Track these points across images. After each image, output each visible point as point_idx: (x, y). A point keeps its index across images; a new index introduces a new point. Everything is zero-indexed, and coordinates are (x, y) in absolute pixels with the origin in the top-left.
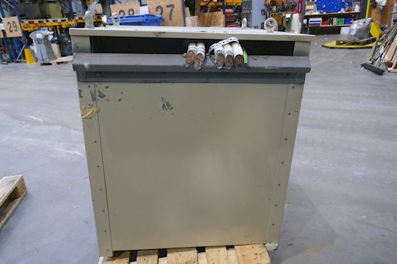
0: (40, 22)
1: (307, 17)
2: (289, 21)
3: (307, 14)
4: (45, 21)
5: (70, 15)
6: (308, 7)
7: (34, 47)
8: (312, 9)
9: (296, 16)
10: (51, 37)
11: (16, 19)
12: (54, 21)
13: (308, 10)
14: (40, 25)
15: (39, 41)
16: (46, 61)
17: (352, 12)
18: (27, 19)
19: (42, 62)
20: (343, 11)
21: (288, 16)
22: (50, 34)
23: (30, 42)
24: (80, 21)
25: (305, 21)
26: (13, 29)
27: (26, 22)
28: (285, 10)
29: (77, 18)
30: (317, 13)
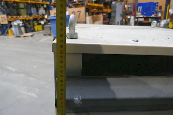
0: (16, 17)
1: (137, 18)
2: (129, 19)
3: (137, 16)
4: (18, 17)
5: (30, 14)
6: (137, 14)
7: (13, 29)
8: (139, 15)
9: (132, 17)
10: (21, 25)
11: (5, 16)
12: (23, 17)
13: (137, 15)
14: (16, 19)
15: (15, 26)
16: (18, 35)
17: (157, 16)
18: (10, 15)
19: (16, 36)
20: (153, 16)
21: (129, 17)
22: (21, 23)
23: (11, 26)
24: (35, 17)
25: (136, 20)
26: (4, 20)
27: (10, 17)
28: (127, 14)
29: (33, 16)
30: (142, 16)
